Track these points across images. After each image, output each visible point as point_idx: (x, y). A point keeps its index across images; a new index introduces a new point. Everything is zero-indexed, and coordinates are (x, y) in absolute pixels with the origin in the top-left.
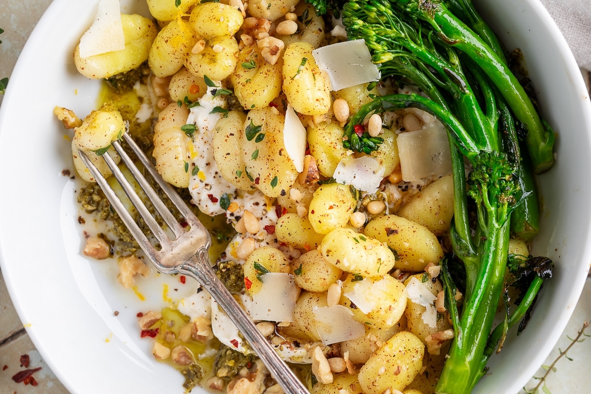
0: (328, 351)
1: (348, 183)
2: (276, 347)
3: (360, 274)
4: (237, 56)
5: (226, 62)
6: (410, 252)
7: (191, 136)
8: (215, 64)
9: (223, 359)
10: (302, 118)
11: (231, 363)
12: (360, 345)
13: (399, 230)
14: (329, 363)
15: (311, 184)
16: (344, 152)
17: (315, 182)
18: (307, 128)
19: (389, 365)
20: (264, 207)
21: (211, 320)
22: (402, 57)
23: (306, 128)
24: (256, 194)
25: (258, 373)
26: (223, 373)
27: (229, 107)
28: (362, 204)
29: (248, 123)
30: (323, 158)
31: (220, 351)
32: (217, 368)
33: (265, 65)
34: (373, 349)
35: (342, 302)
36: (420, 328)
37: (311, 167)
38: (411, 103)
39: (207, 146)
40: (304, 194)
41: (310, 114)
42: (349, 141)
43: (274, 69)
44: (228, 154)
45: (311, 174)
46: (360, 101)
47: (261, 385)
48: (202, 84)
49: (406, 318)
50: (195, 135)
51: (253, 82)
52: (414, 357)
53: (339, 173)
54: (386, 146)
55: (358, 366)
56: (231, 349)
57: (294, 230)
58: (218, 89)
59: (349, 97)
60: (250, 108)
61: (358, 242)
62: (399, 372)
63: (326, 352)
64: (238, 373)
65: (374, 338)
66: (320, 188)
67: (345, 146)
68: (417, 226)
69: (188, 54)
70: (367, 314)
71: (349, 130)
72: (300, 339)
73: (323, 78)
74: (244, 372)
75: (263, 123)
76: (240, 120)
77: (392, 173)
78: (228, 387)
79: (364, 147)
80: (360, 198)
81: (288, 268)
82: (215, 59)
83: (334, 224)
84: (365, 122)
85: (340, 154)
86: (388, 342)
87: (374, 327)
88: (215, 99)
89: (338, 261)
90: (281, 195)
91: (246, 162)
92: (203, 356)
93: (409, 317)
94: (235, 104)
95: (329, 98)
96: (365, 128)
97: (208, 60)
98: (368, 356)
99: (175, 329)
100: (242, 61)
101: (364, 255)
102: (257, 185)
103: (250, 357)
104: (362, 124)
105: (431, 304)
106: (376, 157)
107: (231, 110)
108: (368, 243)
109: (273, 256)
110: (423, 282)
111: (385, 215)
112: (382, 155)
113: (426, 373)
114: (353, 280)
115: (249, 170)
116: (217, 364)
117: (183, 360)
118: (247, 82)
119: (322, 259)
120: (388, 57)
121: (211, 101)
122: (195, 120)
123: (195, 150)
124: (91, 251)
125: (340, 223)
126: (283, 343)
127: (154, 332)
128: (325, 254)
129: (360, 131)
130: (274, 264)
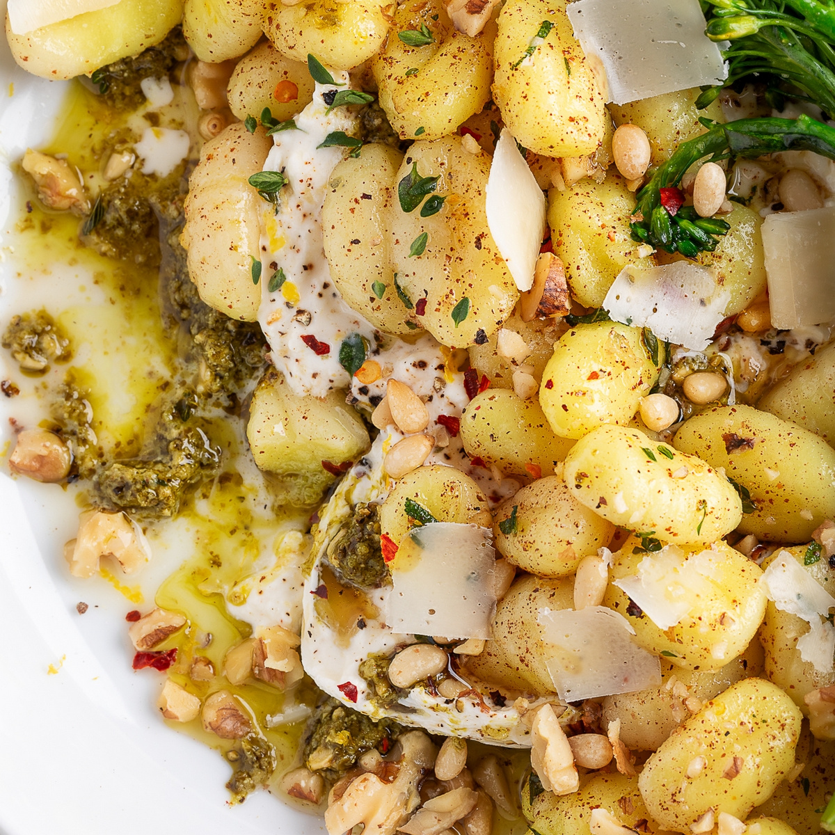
0: (572, 719)
1: (639, 322)
2: (447, 702)
3: (653, 533)
4: (391, 13)
5: (362, 26)
6: (781, 492)
7: (272, 199)
8: (335, 28)
9: (324, 729)
10: (537, 166)
11: (341, 738)
12: (647, 705)
13: (756, 440)
14: (572, 745)
15: (550, 322)
16: (631, 249)
17: (558, 316)
18: (548, 191)
19: (713, 753)
20: (438, 373)
21: (300, 635)
22: (781, 28)
23: (546, 192)
24: (421, 343)
25: (404, 763)
26: (321, 759)
27: (366, 136)
28: (671, 377)
29: (406, 170)
30: (582, 262)
31: (318, 710)
32: (309, 748)
33: (454, 36)
34: (678, 716)
35: (609, 599)
36: (794, 672)
37: (550, 279)
38: (796, 139)
39: (309, 224)
40: (532, 345)
41: (555, 154)
42: (646, 225)
43: (473, 46)
44: (356, 242)
45: (551, 295)
46: (678, 133)
47: (410, 793)
48: (303, 76)
49: (763, 648)
50: (281, 196)
51: (421, 75)
52: (774, 738)
53: (618, 297)
54: (735, 242)
55: (639, 755)
56: (343, 706)
57: (505, 427)
58: (340, 89)
59: (652, 123)
60: (413, 137)
61: (655, 460)
62: (737, 772)
63: (565, 720)
64: (356, 762)
65: (681, 691)
66: (570, 331)
67: (635, 237)
68: (798, 432)
69: (273, 6)
70: (666, 629)
71: (648, 198)
72: (508, 689)
73: (588, 71)
74: (371, 760)
75: (442, 172)
76: (388, 166)
77: (747, 309)
78: (332, 792)
79: (682, 239)
80: (667, 361)
81: (485, 517)
82: (336, 17)
83: (598, 415)
84: (686, 183)
85: (622, 254)
86: (713, 701)
87: (683, 663)
88: (331, 113)
89: (603, 501)
90: (476, 341)
91: (396, 261)
92: (278, 719)
93: (768, 646)
94: (379, 129)
95: (602, 118)
96: (687, 196)
97: (319, 20)
98: (666, 731)
99: (214, 653)
100: (401, 28)
101: (665, 488)
102: (420, 317)
103: (389, 726)
104: (680, 187)
105: (822, 616)
106: (709, 266)
107: (370, 142)
108: (679, 463)
109: (452, 488)
110: (806, 564)
111: (725, 405)
112: (724, 263)
113: (804, 783)
114: (637, 551)
115: (402, 282)
116: (308, 740)
117: (229, 725)
118: (408, 74)
119: (566, 496)
120: (746, 26)
121: (323, 119)
122: (282, 162)
123: (279, 232)
124: (26, 462)
125: (613, 413)
126: (462, 695)
127: (165, 659)
128: (572, 482)
129: (673, 202)
130: (453, 506)
